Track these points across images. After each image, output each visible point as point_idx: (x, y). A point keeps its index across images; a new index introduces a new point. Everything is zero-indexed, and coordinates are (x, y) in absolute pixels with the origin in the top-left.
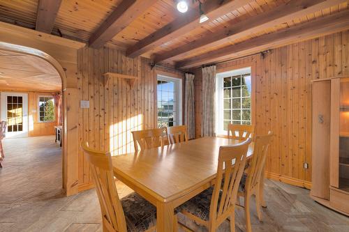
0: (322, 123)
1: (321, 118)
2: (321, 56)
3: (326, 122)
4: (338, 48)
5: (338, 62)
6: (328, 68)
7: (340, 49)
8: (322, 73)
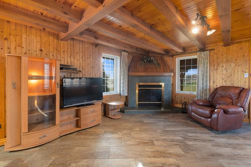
0: (15, 88)
1: (14, 84)
2: (12, 37)
3: (18, 88)
4: (24, 36)
5: (24, 45)
6: (17, 48)
7: (25, 37)
8: (13, 50)
